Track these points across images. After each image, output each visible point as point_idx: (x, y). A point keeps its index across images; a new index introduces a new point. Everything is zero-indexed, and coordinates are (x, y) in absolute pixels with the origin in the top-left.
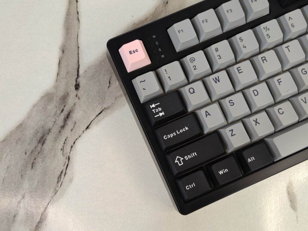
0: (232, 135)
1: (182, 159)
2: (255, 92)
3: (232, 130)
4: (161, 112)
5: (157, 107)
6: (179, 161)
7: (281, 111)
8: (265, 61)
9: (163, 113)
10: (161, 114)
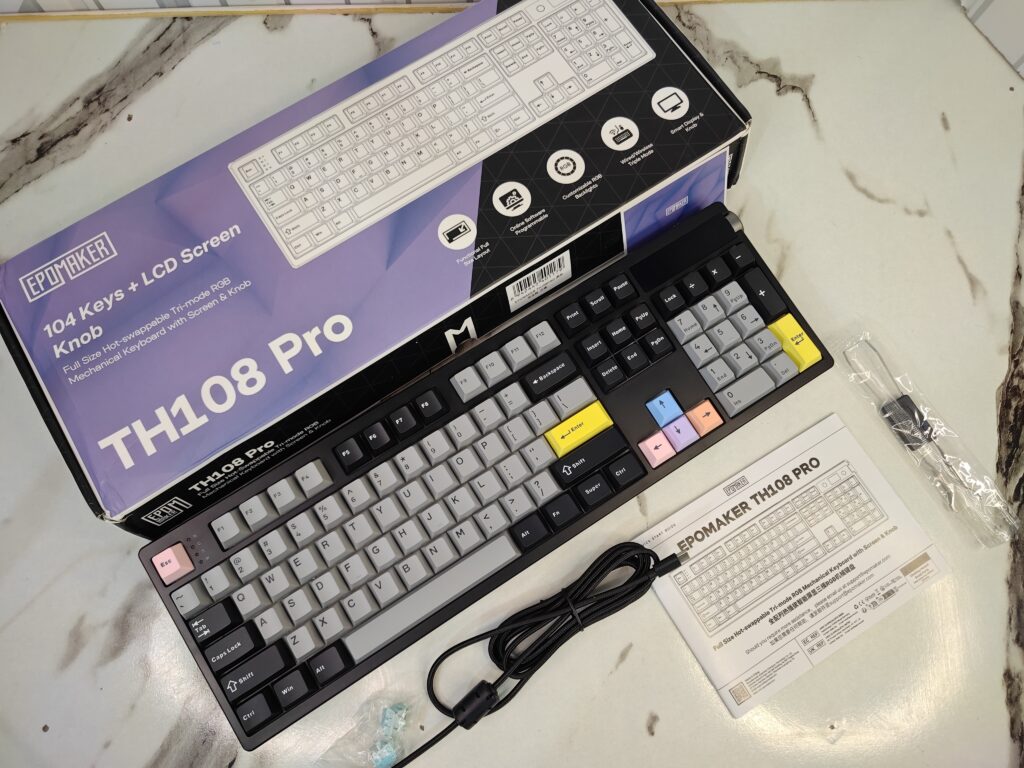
0: (294, 644)
1: (236, 683)
2: (319, 585)
3: (295, 637)
4: (206, 630)
5: (200, 625)
6: (232, 686)
7: (351, 603)
8: (325, 546)
9: (208, 631)
10: (206, 633)
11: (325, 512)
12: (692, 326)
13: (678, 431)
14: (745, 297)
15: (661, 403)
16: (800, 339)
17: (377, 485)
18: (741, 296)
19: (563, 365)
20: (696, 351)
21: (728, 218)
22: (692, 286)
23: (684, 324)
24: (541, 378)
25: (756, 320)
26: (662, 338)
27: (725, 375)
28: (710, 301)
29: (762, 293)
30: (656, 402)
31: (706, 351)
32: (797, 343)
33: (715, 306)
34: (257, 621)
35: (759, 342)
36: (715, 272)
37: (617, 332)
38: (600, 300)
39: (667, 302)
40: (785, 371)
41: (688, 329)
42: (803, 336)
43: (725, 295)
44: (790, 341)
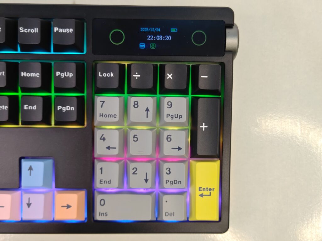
12: (110, 116)
13: (29, 205)
15: (30, 169)
16: (208, 193)
18: (181, 117)
21: (228, 31)
22: (137, 76)
25: (179, 149)
27: (110, 182)
29: (204, 127)
31: (108, 148)
32: (202, 195)
33: (147, 110)
35: (165, 171)
36: (170, 76)
37: (28, 75)
38: (32, 31)
39: (100, 75)
40: (171, 214)
41: (106, 116)
42: (212, 192)
43: (166, 106)
44: (197, 189)
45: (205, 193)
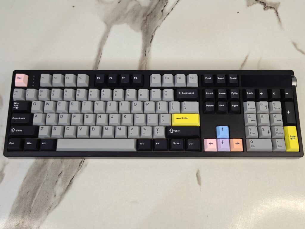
0: (41, 130)
1: (15, 130)
2: (62, 116)
3: (43, 128)
5: (17, 104)
6: (13, 130)
7: (68, 129)
8: (72, 105)
9: (18, 108)
11: (79, 93)
12: (252, 108)
13: (223, 143)
14: (281, 109)
15: (222, 129)
17: (102, 95)
18: (279, 108)
19: (193, 93)
20: (248, 118)
21: (292, 78)
22: (261, 93)
23: (250, 106)
24: (182, 93)
25: (280, 121)
26: (238, 106)
27: (254, 133)
28: (265, 103)
29: (289, 112)
30: (221, 127)
31: (252, 120)
32: (291, 139)
33: (266, 106)
34: (35, 115)
35: (276, 129)
36: (274, 93)
37: (221, 94)
38: (222, 79)
39: (248, 93)
40: (280, 146)
41: (250, 108)
42: (295, 137)
43: (273, 105)
44: (289, 136)
45: (293, 138)
